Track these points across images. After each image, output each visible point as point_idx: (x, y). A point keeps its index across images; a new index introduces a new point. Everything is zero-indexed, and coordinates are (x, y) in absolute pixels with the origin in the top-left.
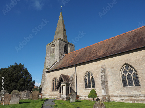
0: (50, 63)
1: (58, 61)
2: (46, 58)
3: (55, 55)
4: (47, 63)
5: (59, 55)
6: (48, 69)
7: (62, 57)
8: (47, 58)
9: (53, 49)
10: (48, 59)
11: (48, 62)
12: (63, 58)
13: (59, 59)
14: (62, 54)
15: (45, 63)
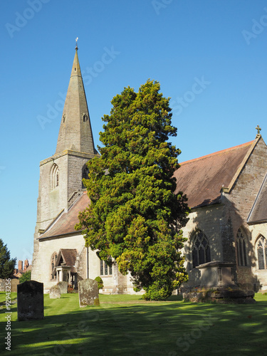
0: (49, 214)
1: (66, 211)
2: (40, 198)
3: (60, 194)
4: (42, 211)
5: (68, 196)
6: (41, 233)
7: (76, 199)
8: (43, 200)
9: (55, 175)
10: (45, 203)
11: (44, 209)
12: (77, 203)
13: (69, 206)
14: (76, 193)
15: (39, 212)
